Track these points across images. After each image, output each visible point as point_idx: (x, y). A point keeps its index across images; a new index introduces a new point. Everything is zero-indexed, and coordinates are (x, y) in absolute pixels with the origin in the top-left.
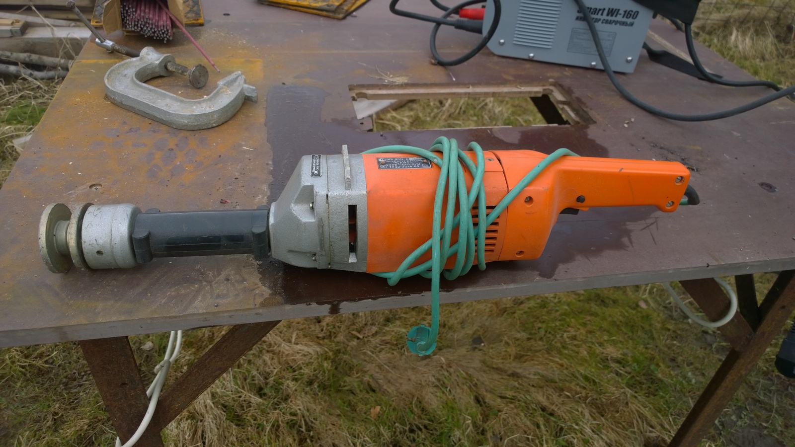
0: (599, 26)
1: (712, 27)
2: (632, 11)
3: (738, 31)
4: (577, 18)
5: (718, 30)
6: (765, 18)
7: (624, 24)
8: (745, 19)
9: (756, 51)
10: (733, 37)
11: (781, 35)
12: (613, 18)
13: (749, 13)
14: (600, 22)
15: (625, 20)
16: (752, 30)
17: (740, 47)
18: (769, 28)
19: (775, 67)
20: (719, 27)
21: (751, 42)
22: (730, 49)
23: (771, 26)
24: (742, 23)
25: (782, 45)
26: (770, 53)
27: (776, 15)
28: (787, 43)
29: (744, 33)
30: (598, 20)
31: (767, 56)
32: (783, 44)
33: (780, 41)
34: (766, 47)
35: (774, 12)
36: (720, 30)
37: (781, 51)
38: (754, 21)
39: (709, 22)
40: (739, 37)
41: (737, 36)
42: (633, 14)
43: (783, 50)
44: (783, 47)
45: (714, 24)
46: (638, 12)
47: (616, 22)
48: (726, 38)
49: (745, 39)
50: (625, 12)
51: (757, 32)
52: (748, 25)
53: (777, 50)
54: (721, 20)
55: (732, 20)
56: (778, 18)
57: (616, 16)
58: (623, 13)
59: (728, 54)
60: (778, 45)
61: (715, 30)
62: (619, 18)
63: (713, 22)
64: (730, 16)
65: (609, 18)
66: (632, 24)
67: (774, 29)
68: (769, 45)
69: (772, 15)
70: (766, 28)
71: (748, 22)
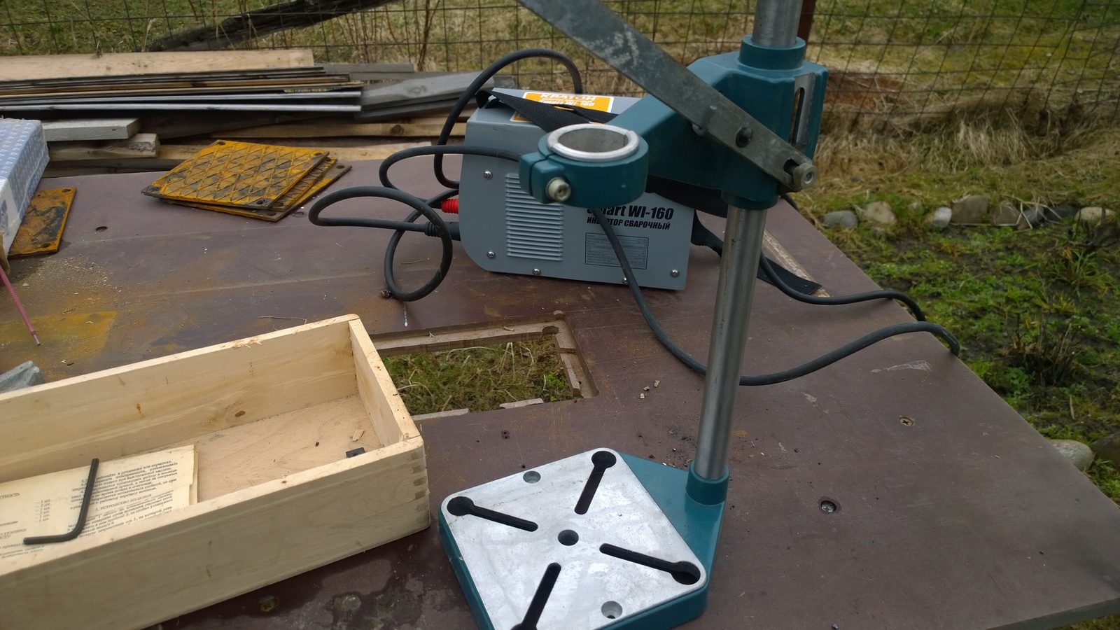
0: (622, 229)
1: (929, 122)
2: (664, 209)
3: (968, 125)
4: (589, 220)
5: (940, 126)
6: (1005, 104)
7: (655, 225)
8: (977, 108)
9: (996, 152)
10: (961, 135)
11: (1033, 125)
12: (639, 219)
13: (983, 98)
14: (622, 224)
15: (656, 220)
16: (988, 124)
17: (973, 147)
18: (1014, 118)
19: (1023, 173)
20: (941, 122)
21: (988, 138)
22: (957, 151)
23: (1017, 114)
24: (974, 115)
25: (1036, 139)
26: (1018, 152)
27: (1022, 98)
28: (1042, 135)
29: (977, 127)
30: (618, 222)
31: (1013, 158)
32: (1036, 137)
33: (1032, 134)
34: (1011, 145)
35: (1019, 95)
36: (943, 126)
37: (1034, 147)
38: (990, 111)
39: (924, 116)
40: (971, 133)
41: (967, 133)
42: (665, 212)
43: (1037, 145)
44: (1037, 141)
45: (933, 118)
46: (672, 210)
47: (645, 224)
48: (950, 135)
49: (979, 136)
50: (654, 210)
51: (996, 126)
52: (982, 116)
53: (1028, 146)
54: (943, 113)
55: (957, 112)
56: (1025, 102)
57: (642, 216)
58: (651, 212)
59: (955, 159)
60: (1029, 139)
61: (935, 125)
62: (647, 218)
63: (930, 115)
64: (954, 106)
65: (634, 219)
66: (667, 226)
67: (1021, 117)
68: (1016, 141)
69: (1017, 98)
70: (1009, 117)
71: (982, 111)
